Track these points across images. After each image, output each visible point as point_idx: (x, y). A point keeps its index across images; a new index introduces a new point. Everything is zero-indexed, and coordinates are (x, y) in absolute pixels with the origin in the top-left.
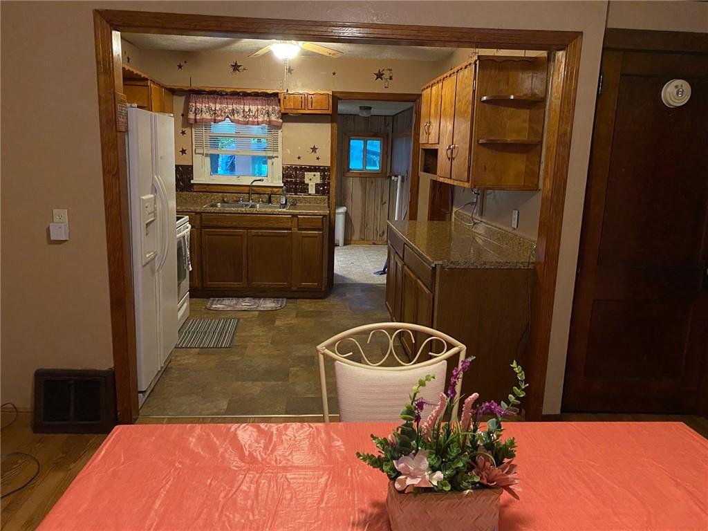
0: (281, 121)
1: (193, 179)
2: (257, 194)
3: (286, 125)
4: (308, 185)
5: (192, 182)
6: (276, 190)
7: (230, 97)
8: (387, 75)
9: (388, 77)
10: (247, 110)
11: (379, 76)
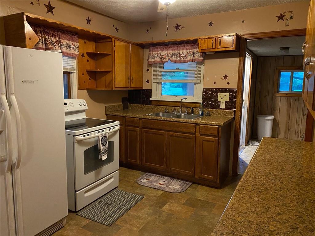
0: (202, 58)
1: (151, 98)
2: (186, 107)
3: (207, 62)
4: (220, 102)
5: (151, 99)
6: (198, 105)
7: (171, 46)
8: (287, 16)
9: (289, 17)
10: (181, 53)
11: (281, 17)
